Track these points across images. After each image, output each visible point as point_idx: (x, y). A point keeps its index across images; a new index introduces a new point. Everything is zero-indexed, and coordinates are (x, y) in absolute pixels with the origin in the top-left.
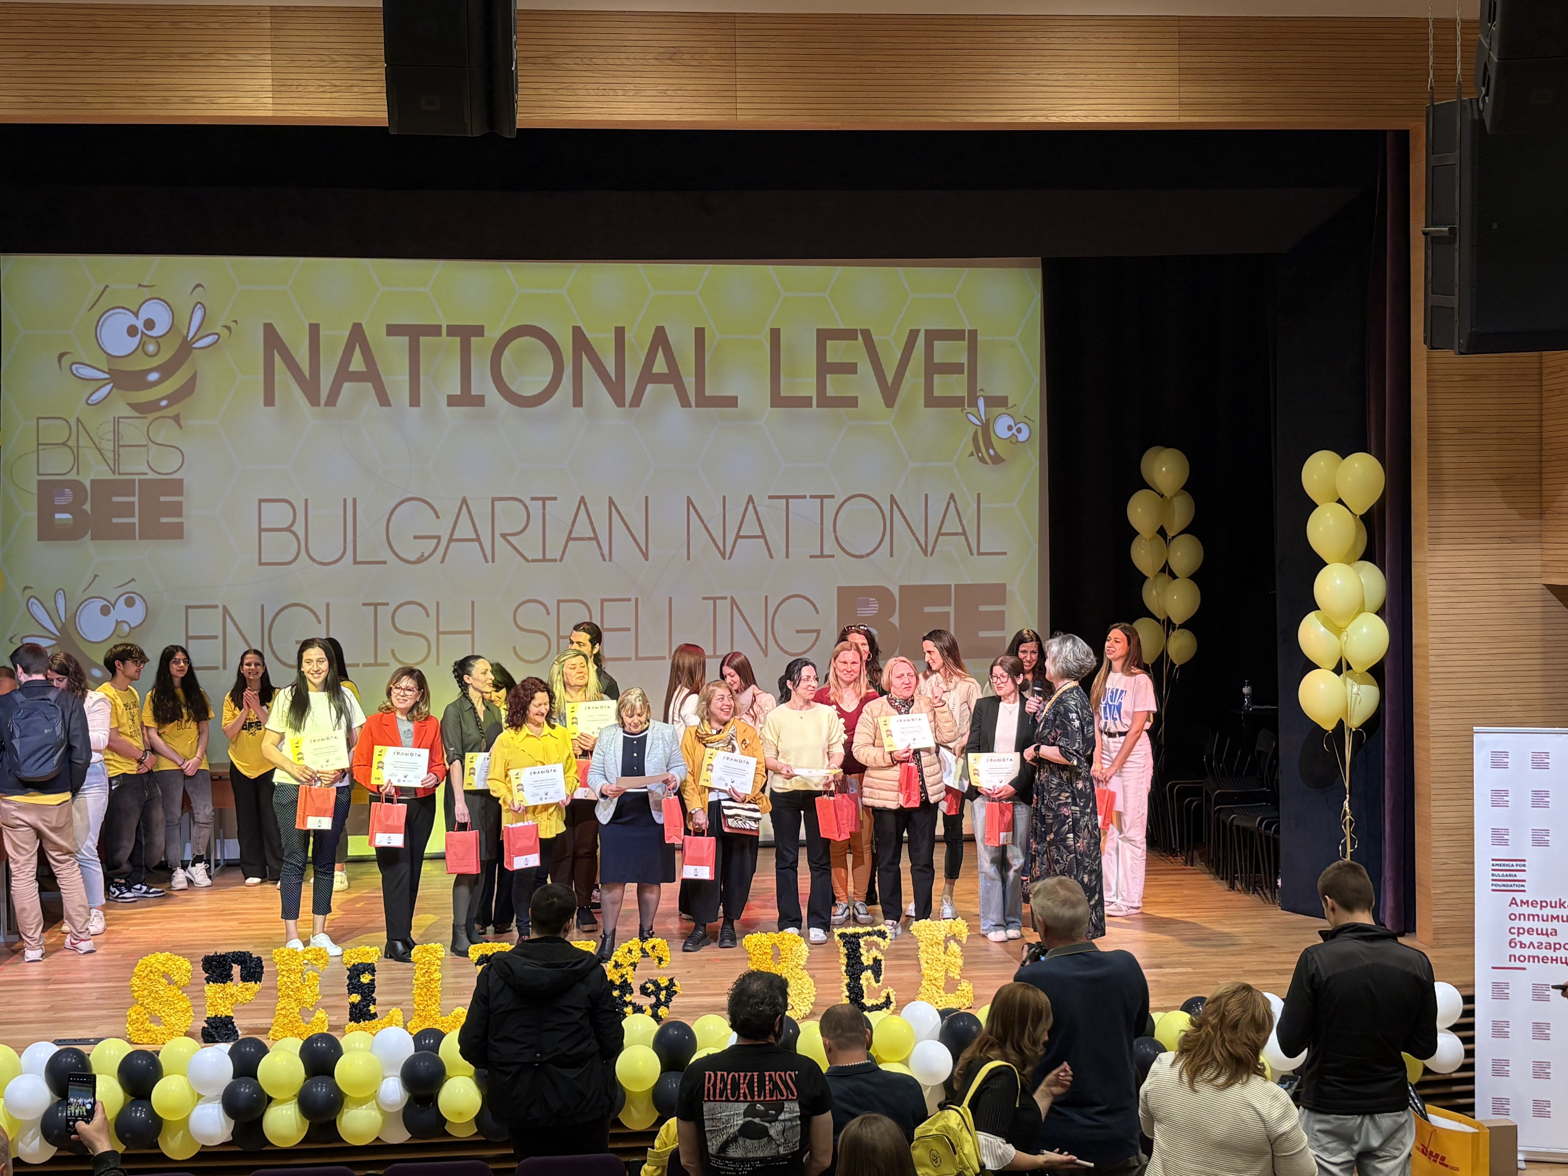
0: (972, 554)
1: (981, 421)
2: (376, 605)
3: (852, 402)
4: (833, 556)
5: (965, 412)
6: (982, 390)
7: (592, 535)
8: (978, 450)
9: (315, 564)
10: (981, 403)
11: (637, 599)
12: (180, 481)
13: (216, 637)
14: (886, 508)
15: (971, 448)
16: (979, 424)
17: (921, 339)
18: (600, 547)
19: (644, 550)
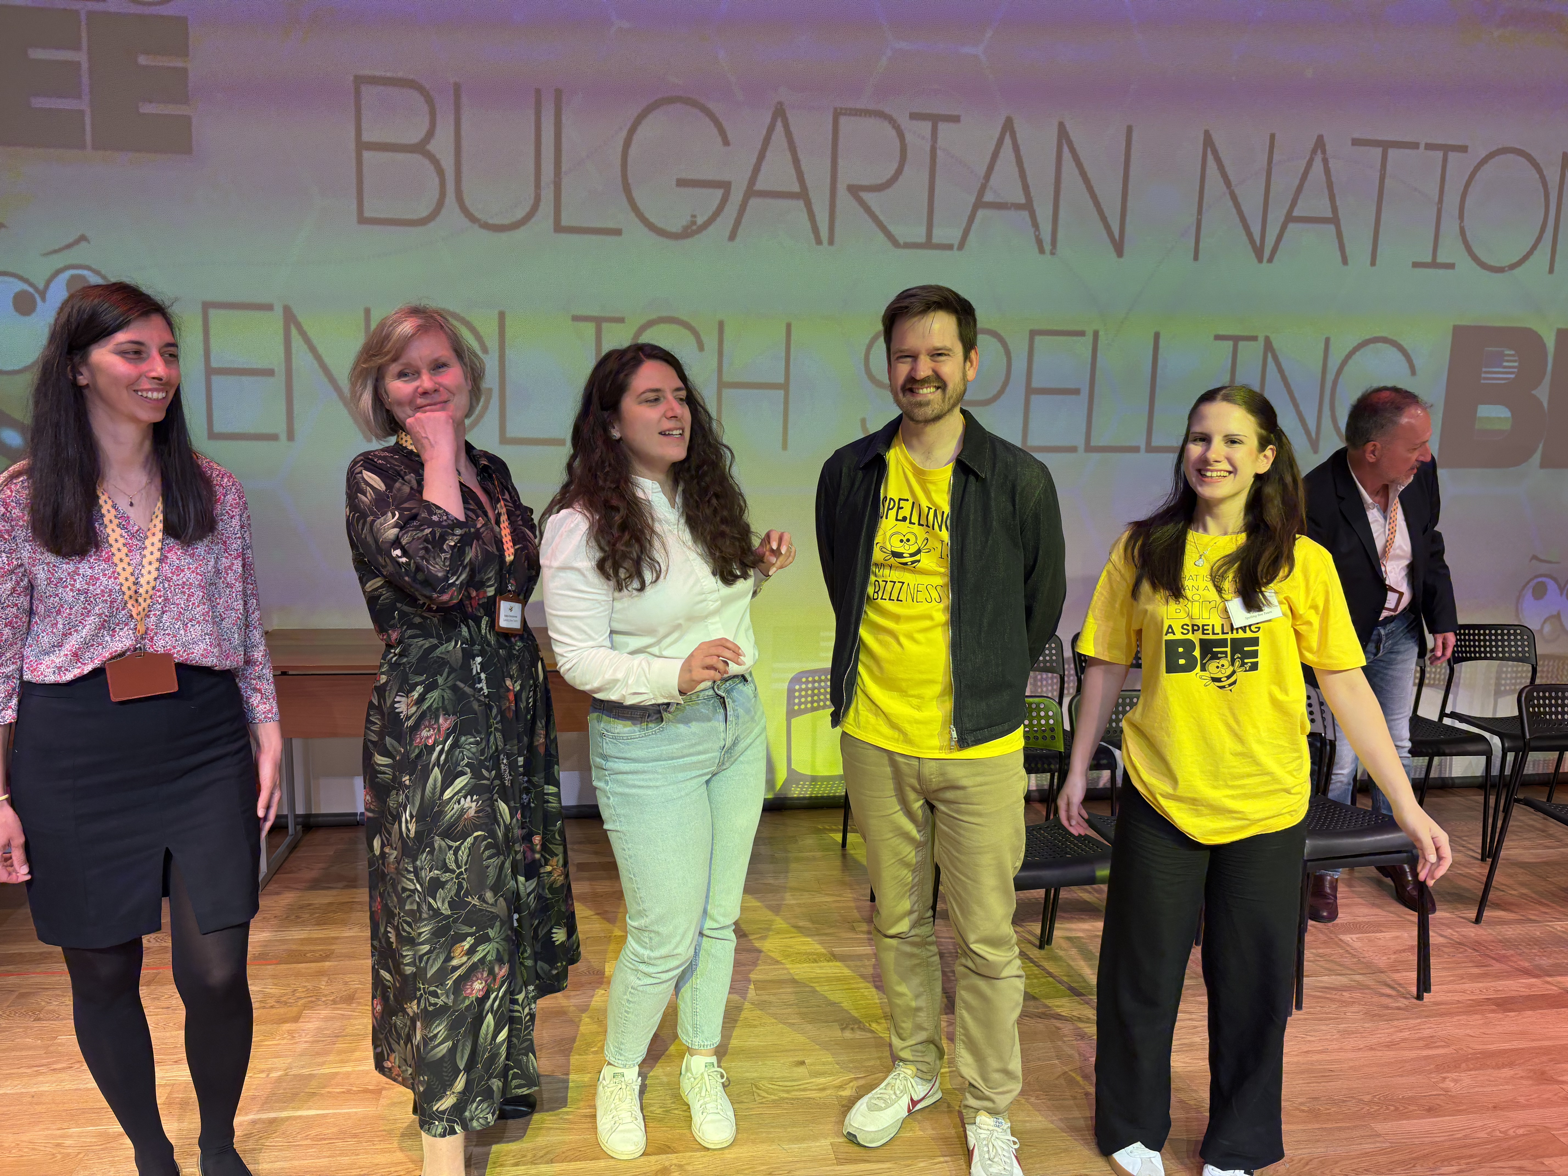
4: (1452, 266)
7: (1021, 198)
9: (475, 226)
11: (1096, 335)
12: (179, 23)
13: (270, 373)
18: (1035, 225)
19: (1117, 236)
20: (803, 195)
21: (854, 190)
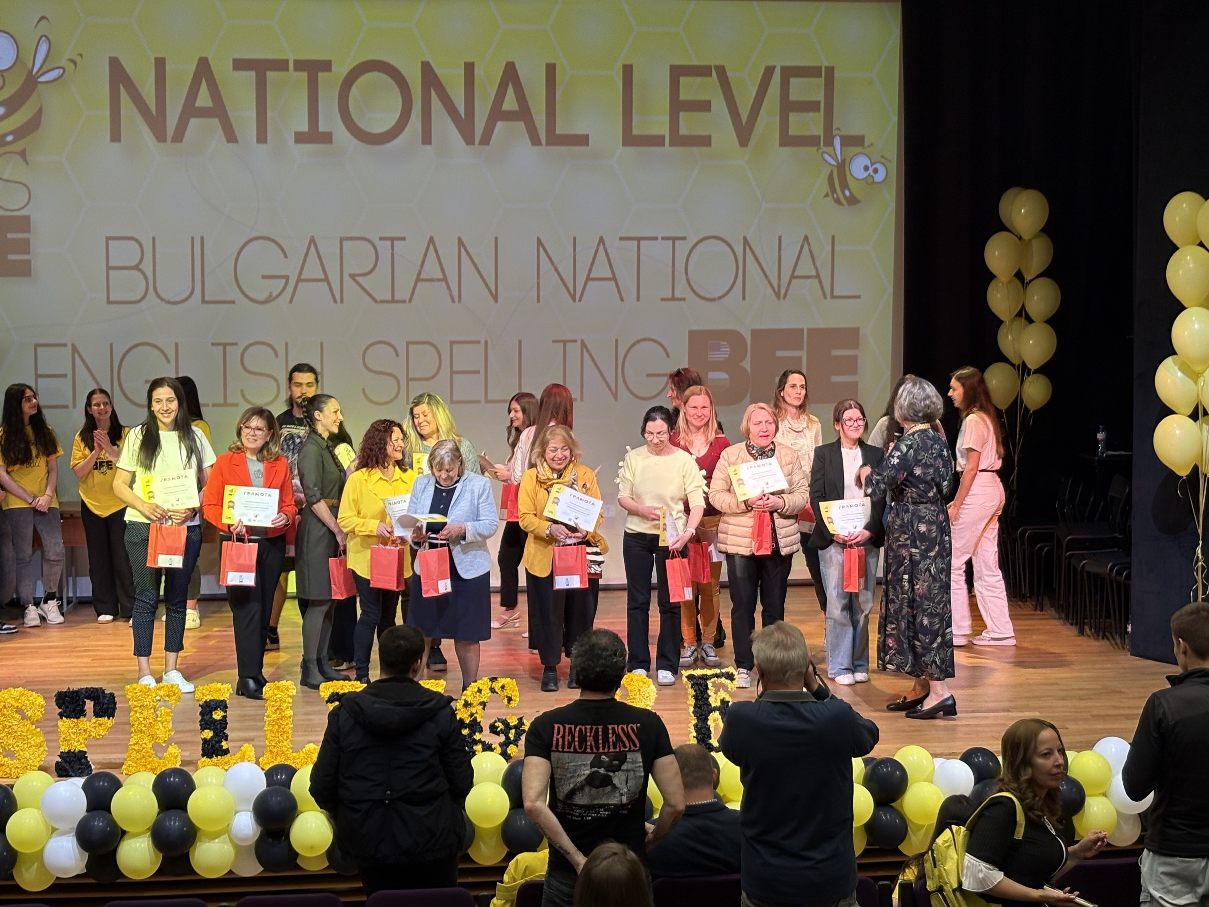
0: (825, 297)
1: (837, 161)
2: (224, 345)
3: (705, 141)
4: (684, 299)
5: (820, 151)
6: (838, 129)
7: (441, 276)
8: (833, 190)
9: (163, 302)
10: (837, 142)
11: (486, 342)
12: (27, 219)
13: (65, 376)
14: (739, 250)
15: (826, 189)
16: (835, 164)
17: (777, 76)
18: (449, 288)
19: (494, 292)
20: (326, 279)
21: (352, 276)
